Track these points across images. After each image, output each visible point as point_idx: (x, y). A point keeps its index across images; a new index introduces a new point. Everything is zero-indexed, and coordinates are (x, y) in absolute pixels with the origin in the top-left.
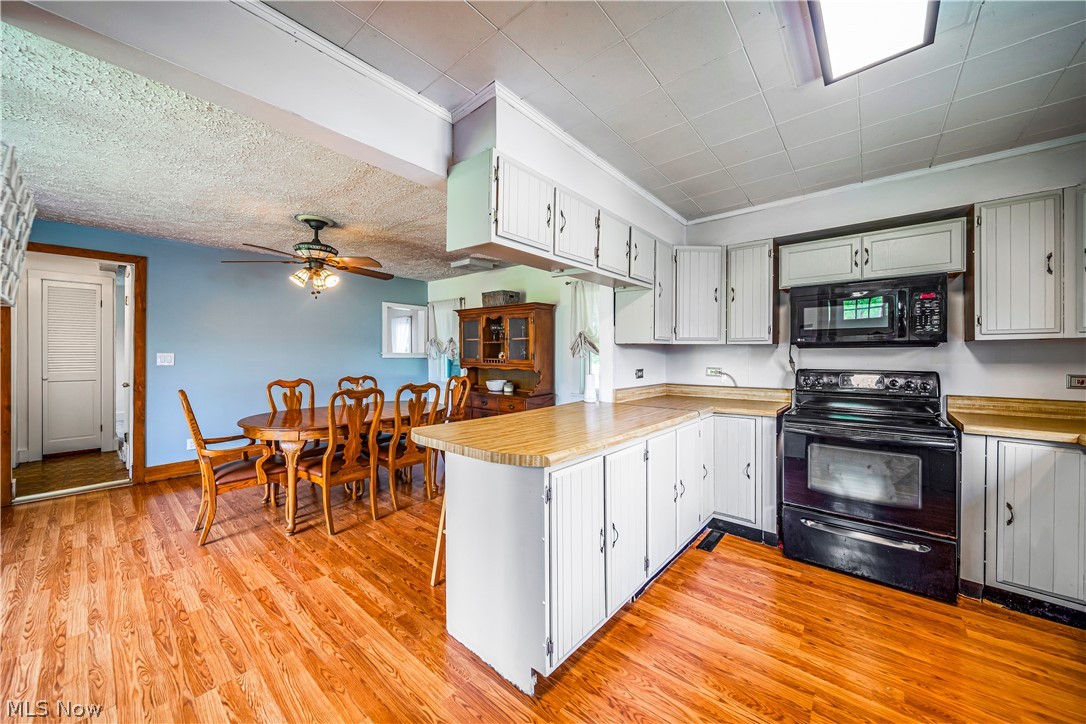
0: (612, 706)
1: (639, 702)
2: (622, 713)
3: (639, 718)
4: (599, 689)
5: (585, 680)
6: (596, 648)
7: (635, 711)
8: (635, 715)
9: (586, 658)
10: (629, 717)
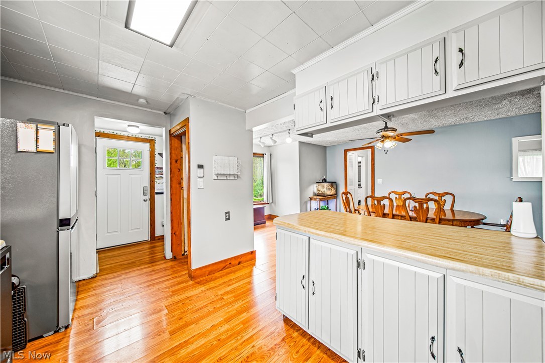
0: (275, 345)
1: (276, 358)
2: (272, 348)
3: (269, 355)
4: (286, 342)
5: (291, 337)
6: (312, 347)
7: (272, 353)
8: (270, 353)
9: (304, 341)
10: (269, 350)
